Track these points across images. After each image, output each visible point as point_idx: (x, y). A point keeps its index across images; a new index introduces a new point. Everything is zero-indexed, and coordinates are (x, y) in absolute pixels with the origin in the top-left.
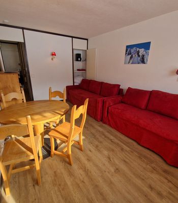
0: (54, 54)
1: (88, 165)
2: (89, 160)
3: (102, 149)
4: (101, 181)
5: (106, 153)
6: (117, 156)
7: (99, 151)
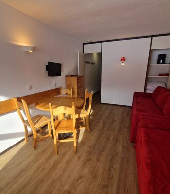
0: (123, 59)
1: (62, 165)
2: (67, 162)
3: (89, 166)
4: (48, 182)
5: (86, 171)
6: (90, 185)
7: (84, 164)
